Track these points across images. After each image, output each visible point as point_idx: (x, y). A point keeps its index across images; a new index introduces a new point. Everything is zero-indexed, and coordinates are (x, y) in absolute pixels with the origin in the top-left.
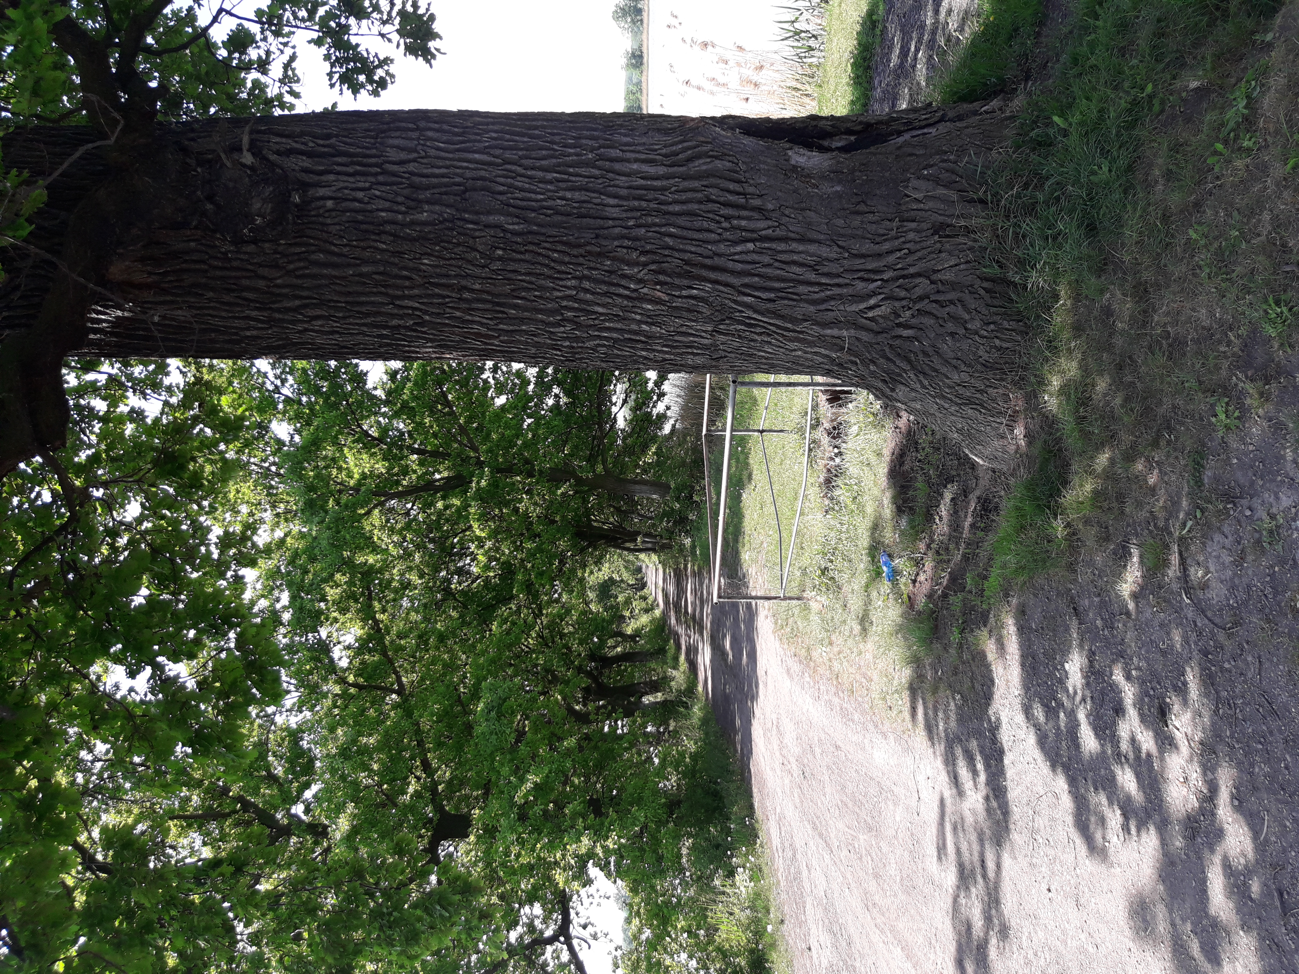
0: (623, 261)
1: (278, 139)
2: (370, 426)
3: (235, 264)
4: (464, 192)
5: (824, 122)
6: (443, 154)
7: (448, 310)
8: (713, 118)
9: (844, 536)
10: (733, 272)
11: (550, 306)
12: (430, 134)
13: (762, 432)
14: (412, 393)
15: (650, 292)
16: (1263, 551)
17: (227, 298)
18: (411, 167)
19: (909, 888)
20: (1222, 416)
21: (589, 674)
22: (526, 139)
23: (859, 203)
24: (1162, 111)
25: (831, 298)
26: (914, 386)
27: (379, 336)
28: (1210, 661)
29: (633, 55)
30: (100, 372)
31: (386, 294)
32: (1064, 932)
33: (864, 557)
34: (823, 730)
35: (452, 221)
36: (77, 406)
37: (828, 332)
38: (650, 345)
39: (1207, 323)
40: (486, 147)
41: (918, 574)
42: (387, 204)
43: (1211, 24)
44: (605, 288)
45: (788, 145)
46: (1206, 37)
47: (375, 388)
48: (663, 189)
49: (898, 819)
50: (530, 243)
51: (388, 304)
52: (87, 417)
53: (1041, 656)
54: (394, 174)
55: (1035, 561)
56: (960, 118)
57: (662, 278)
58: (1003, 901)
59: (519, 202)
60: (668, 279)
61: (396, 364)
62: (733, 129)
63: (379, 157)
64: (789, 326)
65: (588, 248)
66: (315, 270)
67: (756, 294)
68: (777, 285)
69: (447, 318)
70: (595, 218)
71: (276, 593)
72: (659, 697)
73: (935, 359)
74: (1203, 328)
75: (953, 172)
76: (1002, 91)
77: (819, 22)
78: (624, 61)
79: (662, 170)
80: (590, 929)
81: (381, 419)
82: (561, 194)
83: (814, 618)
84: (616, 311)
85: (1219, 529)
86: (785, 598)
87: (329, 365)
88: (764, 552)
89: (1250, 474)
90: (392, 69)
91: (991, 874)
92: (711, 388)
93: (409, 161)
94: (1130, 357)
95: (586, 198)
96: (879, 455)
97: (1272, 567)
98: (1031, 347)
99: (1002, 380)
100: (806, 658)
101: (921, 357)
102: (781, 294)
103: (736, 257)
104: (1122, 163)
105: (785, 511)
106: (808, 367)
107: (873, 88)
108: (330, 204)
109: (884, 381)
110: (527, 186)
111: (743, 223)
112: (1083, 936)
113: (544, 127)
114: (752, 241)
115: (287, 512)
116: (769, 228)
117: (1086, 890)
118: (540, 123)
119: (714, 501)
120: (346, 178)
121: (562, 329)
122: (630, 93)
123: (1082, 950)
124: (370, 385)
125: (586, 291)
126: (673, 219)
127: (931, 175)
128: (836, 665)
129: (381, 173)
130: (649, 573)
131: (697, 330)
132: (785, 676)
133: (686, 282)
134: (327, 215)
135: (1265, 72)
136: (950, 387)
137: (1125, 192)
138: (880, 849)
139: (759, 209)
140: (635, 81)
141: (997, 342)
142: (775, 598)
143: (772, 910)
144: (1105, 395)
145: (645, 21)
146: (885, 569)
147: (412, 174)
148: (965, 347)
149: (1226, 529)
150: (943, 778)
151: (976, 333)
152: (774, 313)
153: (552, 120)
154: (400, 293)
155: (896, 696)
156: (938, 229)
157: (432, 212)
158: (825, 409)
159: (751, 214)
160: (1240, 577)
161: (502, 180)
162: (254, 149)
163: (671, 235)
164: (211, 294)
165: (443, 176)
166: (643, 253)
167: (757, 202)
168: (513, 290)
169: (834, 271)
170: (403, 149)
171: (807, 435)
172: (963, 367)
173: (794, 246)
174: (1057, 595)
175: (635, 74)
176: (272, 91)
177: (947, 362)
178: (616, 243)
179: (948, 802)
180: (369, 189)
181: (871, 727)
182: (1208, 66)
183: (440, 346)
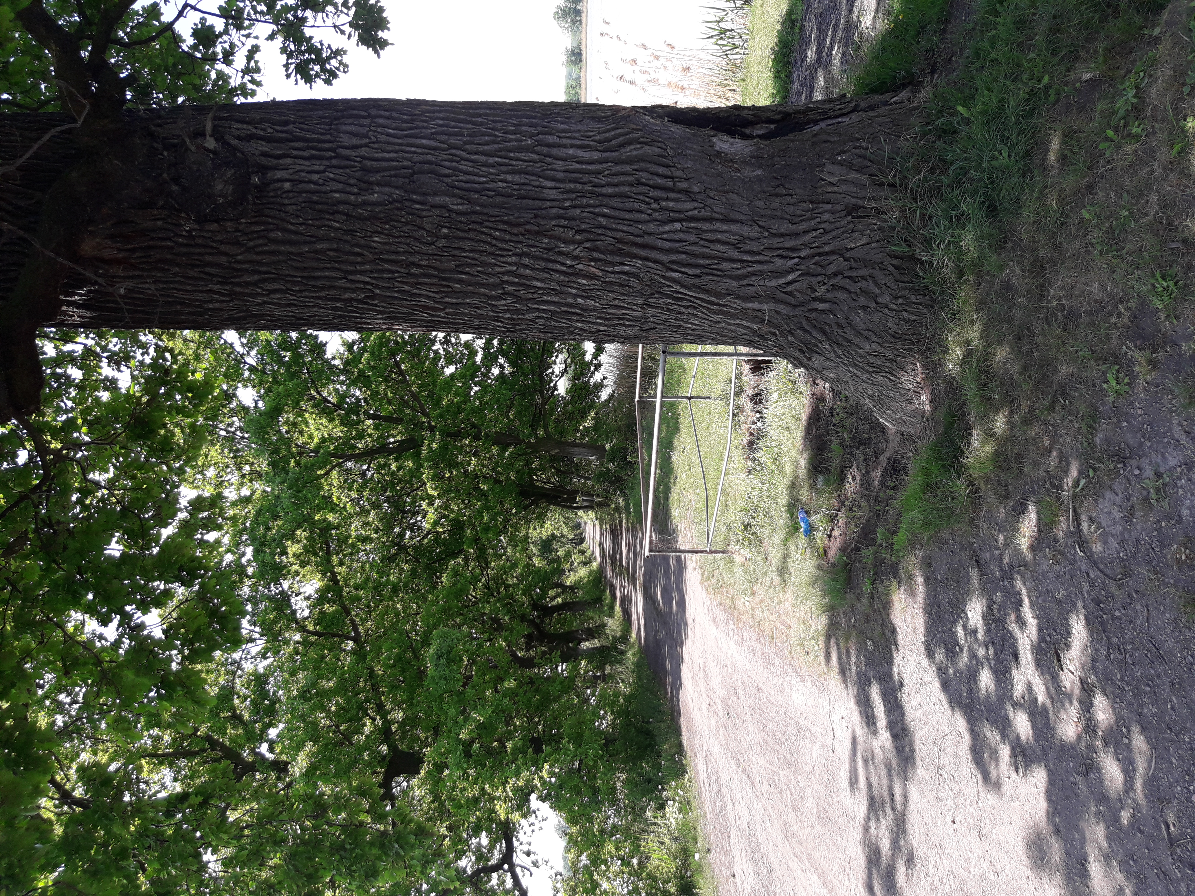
0: (559, 239)
1: (239, 126)
2: (330, 393)
3: (199, 241)
4: (412, 175)
5: (746, 112)
6: (392, 140)
7: (397, 284)
8: (643, 108)
9: (765, 494)
10: (661, 250)
11: (492, 280)
12: (380, 121)
13: (690, 398)
14: (368, 363)
15: (585, 268)
16: (1151, 508)
17: (191, 273)
18: (363, 151)
19: (826, 821)
20: (1113, 383)
21: (532, 622)
22: (469, 126)
23: (778, 186)
24: (1057, 101)
25: (753, 274)
26: (828, 356)
27: (333, 309)
28: (1102, 610)
29: (573, 53)
30: (77, 343)
31: (339, 270)
32: (967, 861)
33: (783, 514)
34: (746, 673)
35: (401, 202)
36: (54, 374)
37: (750, 305)
38: (585, 317)
39: (1098, 295)
40: (432, 134)
41: (832, 530)
42: (340, 186)
43: (1103, 19)
44: (543, 264)
45: (712, 133)
46: (1098, 33)
47: (334, 358)
48: (598, 173)
49: (814, 755)
50: (474, 222)
51: (341, 279)
52: (63, 384)
53: (946, 604)
54: (347, 158)
55: (940, 517)
56: (871, 108)
57: (595, 255)
58: (911, 832)
59: (463, 185)
60: (602, 256)
61: (352, 336)
62: (661, 117)
63: (333, 142)
64: (714, 299)
65: (527, 227)
66: (273, 247)
67: (683, 270)
68: (702, 262)
69: (397, 292)
70: (534, 199)
71: (242, 548)
72: (596, 643)
73: (848, 330)
74: (1096, 301)
75: (864, 157)
76: (910, 83)
77: (742, 21)
78: (564, 58)
79: (596, 155)
80: (533, 857)
81: (338, 386)
82: (502, 177)
83: (738, 571)
84: (553, 285)
85: (1110, 487)
86: (711, 552)
87: (291, 337)
88: (692, 509)
89: (1139, 436)
90: (346, 59)
91: (899, 807)
92: (643, 358)
93: (361, 146)
94: (1028, 329)
95: (526, 181)
96: (797, 419)
97: (1159, 522)
98: (937, 319)
99: (909, 349)
100: (730, 607)
101: (835, 329)
102: (705, 270)
103: (665, 236)
104: (1020, 149)
105: (712, 472)
106: (732, 338)
107: (792, 82)
108: (287, 185)
109: (801, 351)
110: (471, 169)
111: (671, 204)
112: (985, 865)
113: (487, 115)
114: (679, 221)
115: (252, 472)
116: (695, 209)
117: (988, 822)
118: (482, 111)
119: (645, 462)
120: (301, 162)
121: (503, 302)
122: (570, 87)
123: (984, 878)
124: (328, 355)
125: (526, 267)
126: (606, 200)
127: (845, 160)
128: (758, 614)
129: (335, 157)
130: (587, 529)
131: (628, 304)
132: (712, 623)
133: (618, 259)
134: (284, 196)
135: (1153, 63)
136: (862, 357)
137: (1024, 175)
138: (798, 783)
139: (686, 192)
140: (574, 76)
141: (905, 315)
142: (702, 552)
143: (700, 839)
144: (1005, 363)
145: (584, 21)
146: (802, 524)
147: (363, 158)
148: (876, 319)
149: (1116, 487)
150: (856, 717)
151: (886, 306)
152: (699, 288)
153: (494, 109)
154: (352, 268)
155: (813, 642)
156: (852, 211)
157: (383, 193)
158: (749, 378)
159: (678, 196)
160: (1130, 531)
161: (447, 164)
162: (217, 135)
163: (604, 215)
164: (177, 269)
165: (392, 160)
166: (580, 232)
167: (683, 185)
168: (457, 266)
169: (755, 249)
170: (355, 135)
171: (731, 401)
172: (874, 338)
173: (718, 225)
174: (961, 549)
175: (575, 70)
176: (235, 81)
177: (858, 333)
178: (553, 223)
179: (861, 740)
180: (324, 171)
181: (790, 670)
182: (1101, 59)
183: (390, 318)
